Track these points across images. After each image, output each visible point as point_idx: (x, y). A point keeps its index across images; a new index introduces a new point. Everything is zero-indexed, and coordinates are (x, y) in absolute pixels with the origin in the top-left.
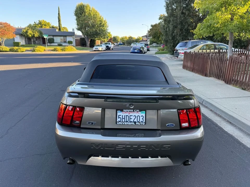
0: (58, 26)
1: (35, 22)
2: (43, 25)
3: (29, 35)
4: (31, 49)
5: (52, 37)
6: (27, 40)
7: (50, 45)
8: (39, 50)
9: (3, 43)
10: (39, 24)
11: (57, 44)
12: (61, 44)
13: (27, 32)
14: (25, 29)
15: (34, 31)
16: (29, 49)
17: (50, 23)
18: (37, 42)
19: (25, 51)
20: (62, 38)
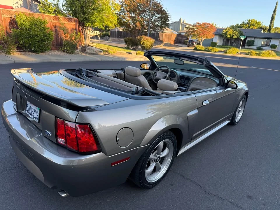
0: (269, 26)
1: (243, 22)
2: (251, 25)
3: (228, 35)
4: (224, 50)
5: (253, 39)
6: (225, 41)
7: (247, 48)
8: (231, 52)
9: (202, 43)
10: (247, 24)
11: (255, 48)
12: (262, 47)
13: (227, 32)
14: (226, 29)
15: (235, 31)
16: (223, 51)
17: (261, 23)
18: (234, 44)
19: (218, 52)
20: (265, 40)
